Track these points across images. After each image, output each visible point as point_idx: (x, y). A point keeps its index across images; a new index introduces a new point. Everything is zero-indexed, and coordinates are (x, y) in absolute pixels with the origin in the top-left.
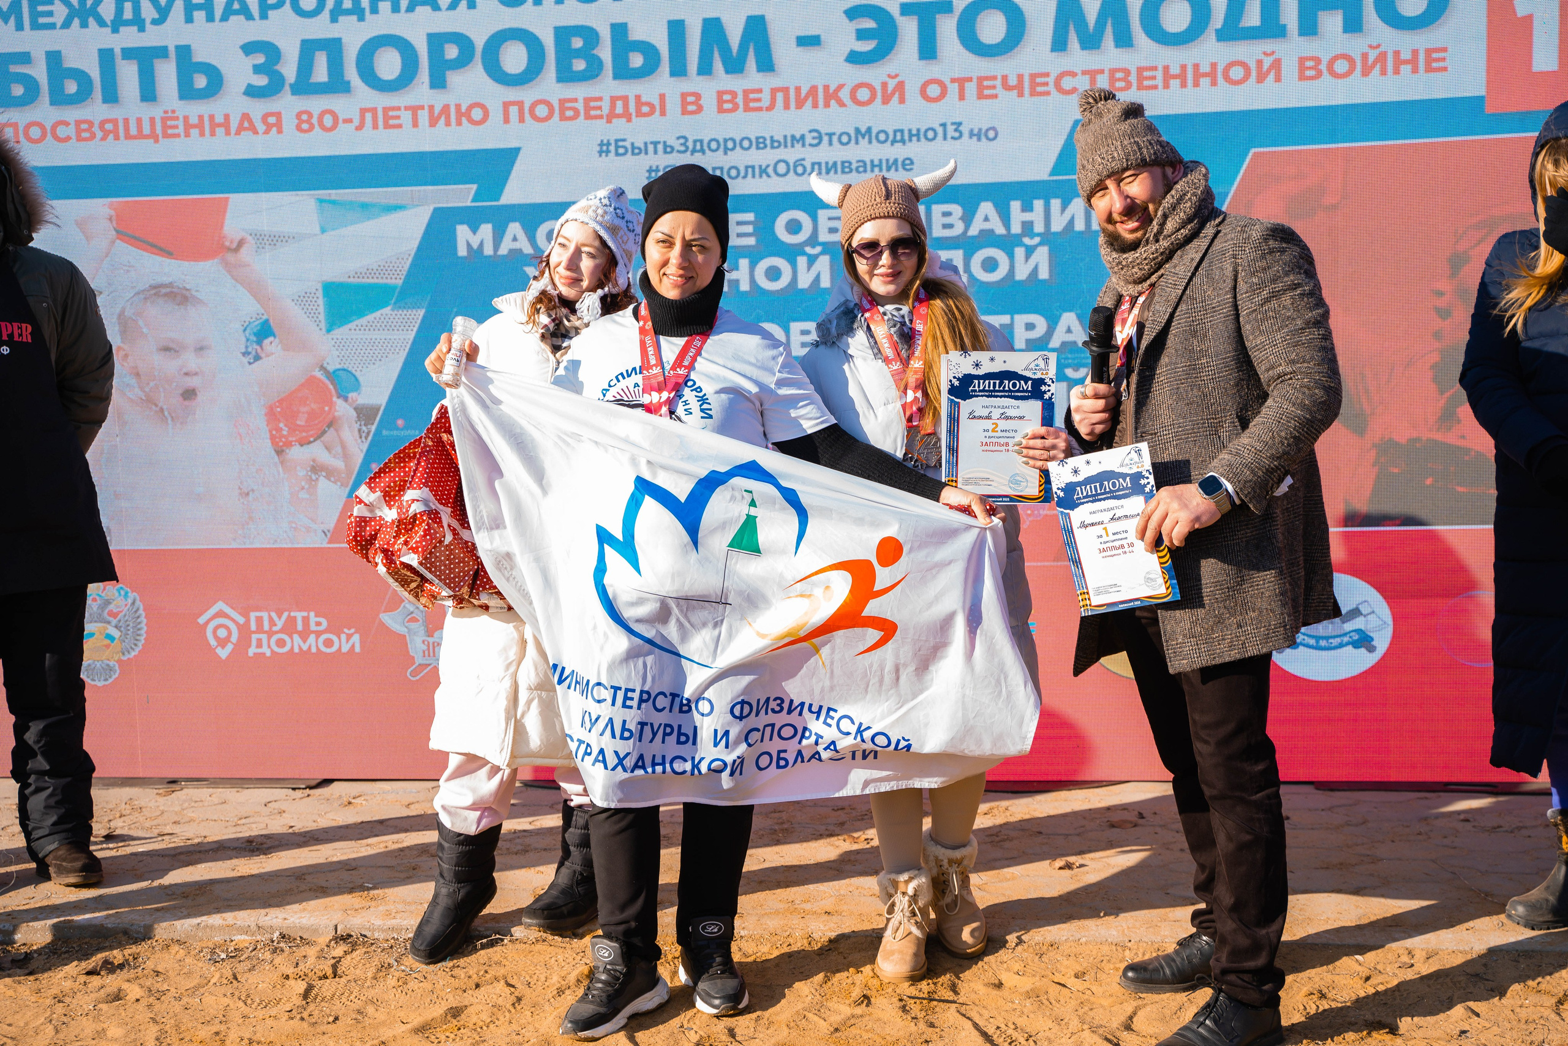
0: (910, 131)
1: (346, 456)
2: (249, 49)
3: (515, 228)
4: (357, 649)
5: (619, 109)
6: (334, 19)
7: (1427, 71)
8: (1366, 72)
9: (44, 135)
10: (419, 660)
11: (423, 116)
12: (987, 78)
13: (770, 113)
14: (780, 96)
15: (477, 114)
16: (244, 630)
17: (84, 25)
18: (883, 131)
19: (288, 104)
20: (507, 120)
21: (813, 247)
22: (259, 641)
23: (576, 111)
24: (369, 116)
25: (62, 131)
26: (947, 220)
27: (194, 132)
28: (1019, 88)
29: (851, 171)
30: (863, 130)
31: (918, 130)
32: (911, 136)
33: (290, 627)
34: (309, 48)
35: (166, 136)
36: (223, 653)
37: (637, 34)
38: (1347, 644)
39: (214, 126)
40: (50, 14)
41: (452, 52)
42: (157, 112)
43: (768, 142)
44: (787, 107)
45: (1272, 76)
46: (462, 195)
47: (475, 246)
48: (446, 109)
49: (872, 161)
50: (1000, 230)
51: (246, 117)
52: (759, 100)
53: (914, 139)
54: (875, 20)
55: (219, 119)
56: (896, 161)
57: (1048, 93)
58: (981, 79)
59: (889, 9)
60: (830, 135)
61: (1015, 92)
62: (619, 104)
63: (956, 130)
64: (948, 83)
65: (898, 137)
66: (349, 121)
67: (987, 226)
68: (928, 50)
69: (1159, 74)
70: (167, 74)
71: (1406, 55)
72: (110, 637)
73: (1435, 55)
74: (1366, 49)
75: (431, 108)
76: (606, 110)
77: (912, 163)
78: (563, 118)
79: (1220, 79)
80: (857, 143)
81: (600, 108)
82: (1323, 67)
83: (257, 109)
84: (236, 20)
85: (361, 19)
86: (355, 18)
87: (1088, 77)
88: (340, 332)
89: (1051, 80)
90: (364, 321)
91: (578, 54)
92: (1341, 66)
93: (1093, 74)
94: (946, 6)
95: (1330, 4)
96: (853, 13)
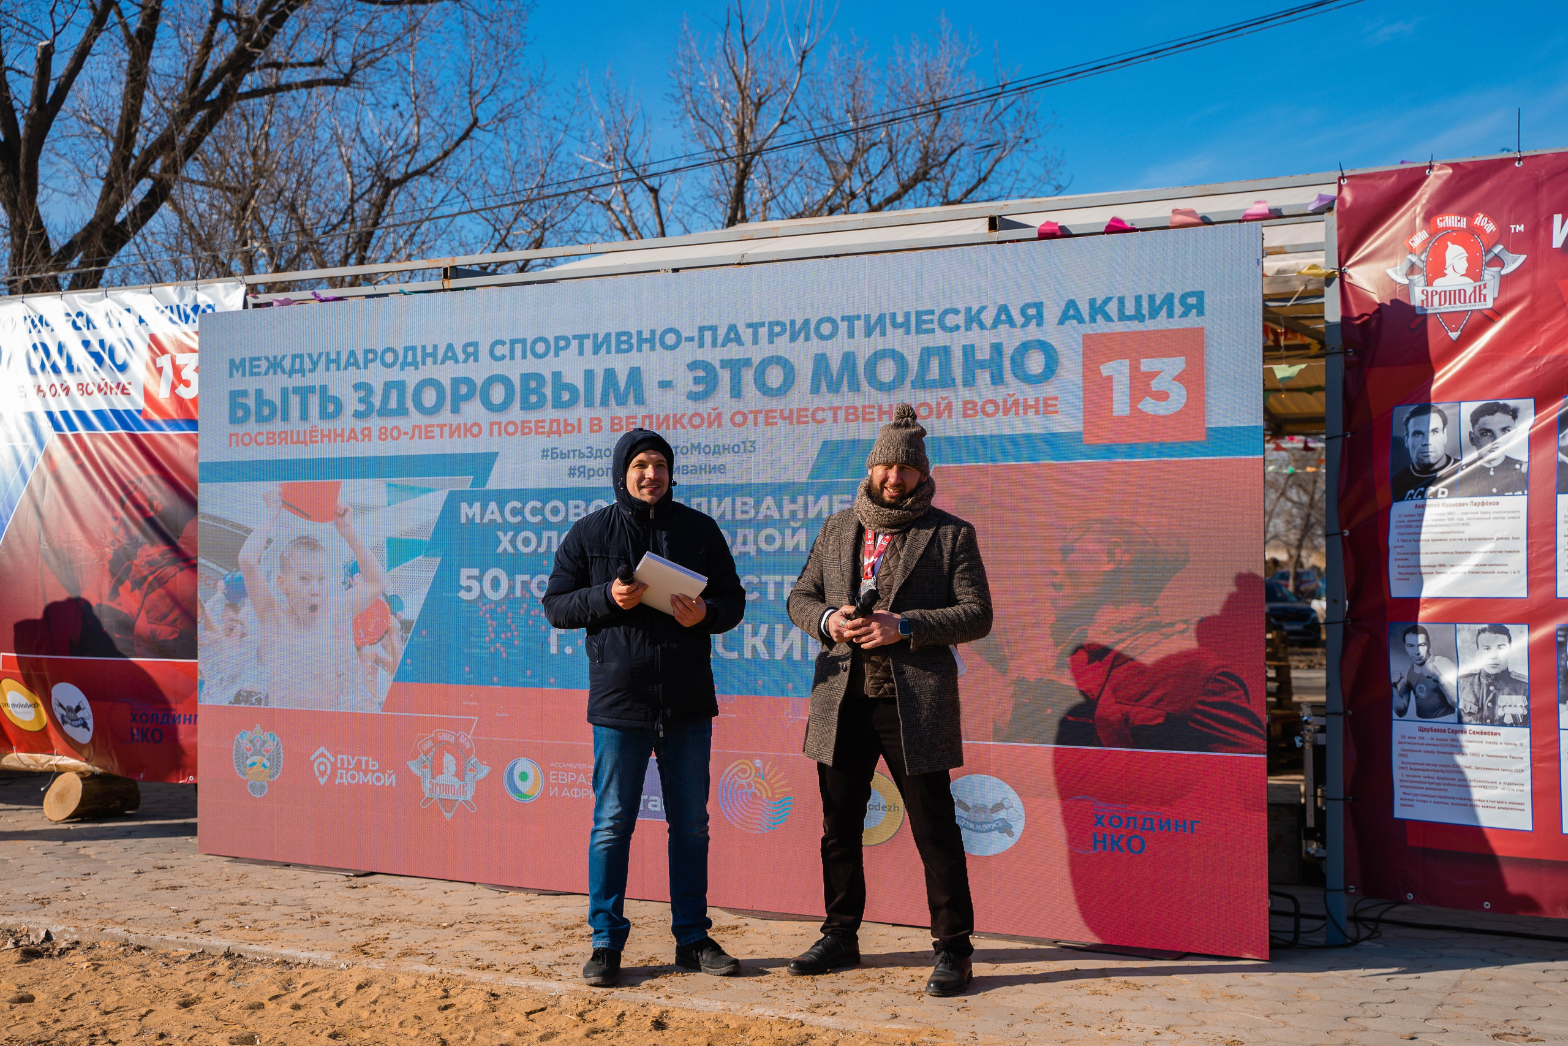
0: (724, 446)
1: (394, 653)
2: (357, 387)
3: (493, 506)
4: (394, 784)
5: (555, 428)
6: (402, 369)
7: (1044, 413)
8: (1005, 413)
9: (251, 441)
10: (427, 795)
11: (446, 430)
12: (771, 411)
15: (475, 430)
16: (334, 765)
17: (275, 373)
18: (707, 446)
19: (375, 423)
20: (491, 435)
22: (342, 774)
23: (530, 428)
24: (417, 430)
25: (260, 439)
26: (745, 508)
27: (326, 440)
28: (790, 418)
29: (688, 473)
30: (696, 445)
31: (729, 446)
32: (724, 449)
33: (358, 767)
34: (388, 386)
35: (312, 442)
36: (322, 781)
37: (567, 379)
38: (995, 829)
39: (336, 435)
40: (259, 366)
41: (464, 390)
42: (308, 427)
45: (946, 414)
46: (464, 483)
47: (470, 516)
48: (459, 425)
49: (700, 466)
50: (776, 515)
51: (353, 430)
53: (726, 451)
54: (704, 369)
55: (339, 432)
56: (715, 466)
57: (807, 422)
58: (768, 412)
59: (713, 363)
61: (788, 421)
62: (555, 424)
63: (752, 446)
64: (746, 411)
65: (717, 450)
66: (406, 433)
67: (769, 513)
68: (736, 392)
69: (876, 411)
70: (314, 401)
71: (1031, 402)
72: (264, 765)
73: (1050, 402)
74: (1006, 397)
75: (451, 425)
76: (547, 429)
77: (725, 468)
78: (523, 434)
80: (692, 453)
81: (543, 427)
82: (978, 408)
83: (359, 425)
84: (352, 369)
85: (417, 368)
86: (413, 368)
87: (832, 412)
88: (395, 571)
89: (809, 413)
90: (407, 564)
91: (534, 391)
92: (990, 408)
93: (835, 410)
94: (748, 362)
95: (982, 365)
96: (693, 366)
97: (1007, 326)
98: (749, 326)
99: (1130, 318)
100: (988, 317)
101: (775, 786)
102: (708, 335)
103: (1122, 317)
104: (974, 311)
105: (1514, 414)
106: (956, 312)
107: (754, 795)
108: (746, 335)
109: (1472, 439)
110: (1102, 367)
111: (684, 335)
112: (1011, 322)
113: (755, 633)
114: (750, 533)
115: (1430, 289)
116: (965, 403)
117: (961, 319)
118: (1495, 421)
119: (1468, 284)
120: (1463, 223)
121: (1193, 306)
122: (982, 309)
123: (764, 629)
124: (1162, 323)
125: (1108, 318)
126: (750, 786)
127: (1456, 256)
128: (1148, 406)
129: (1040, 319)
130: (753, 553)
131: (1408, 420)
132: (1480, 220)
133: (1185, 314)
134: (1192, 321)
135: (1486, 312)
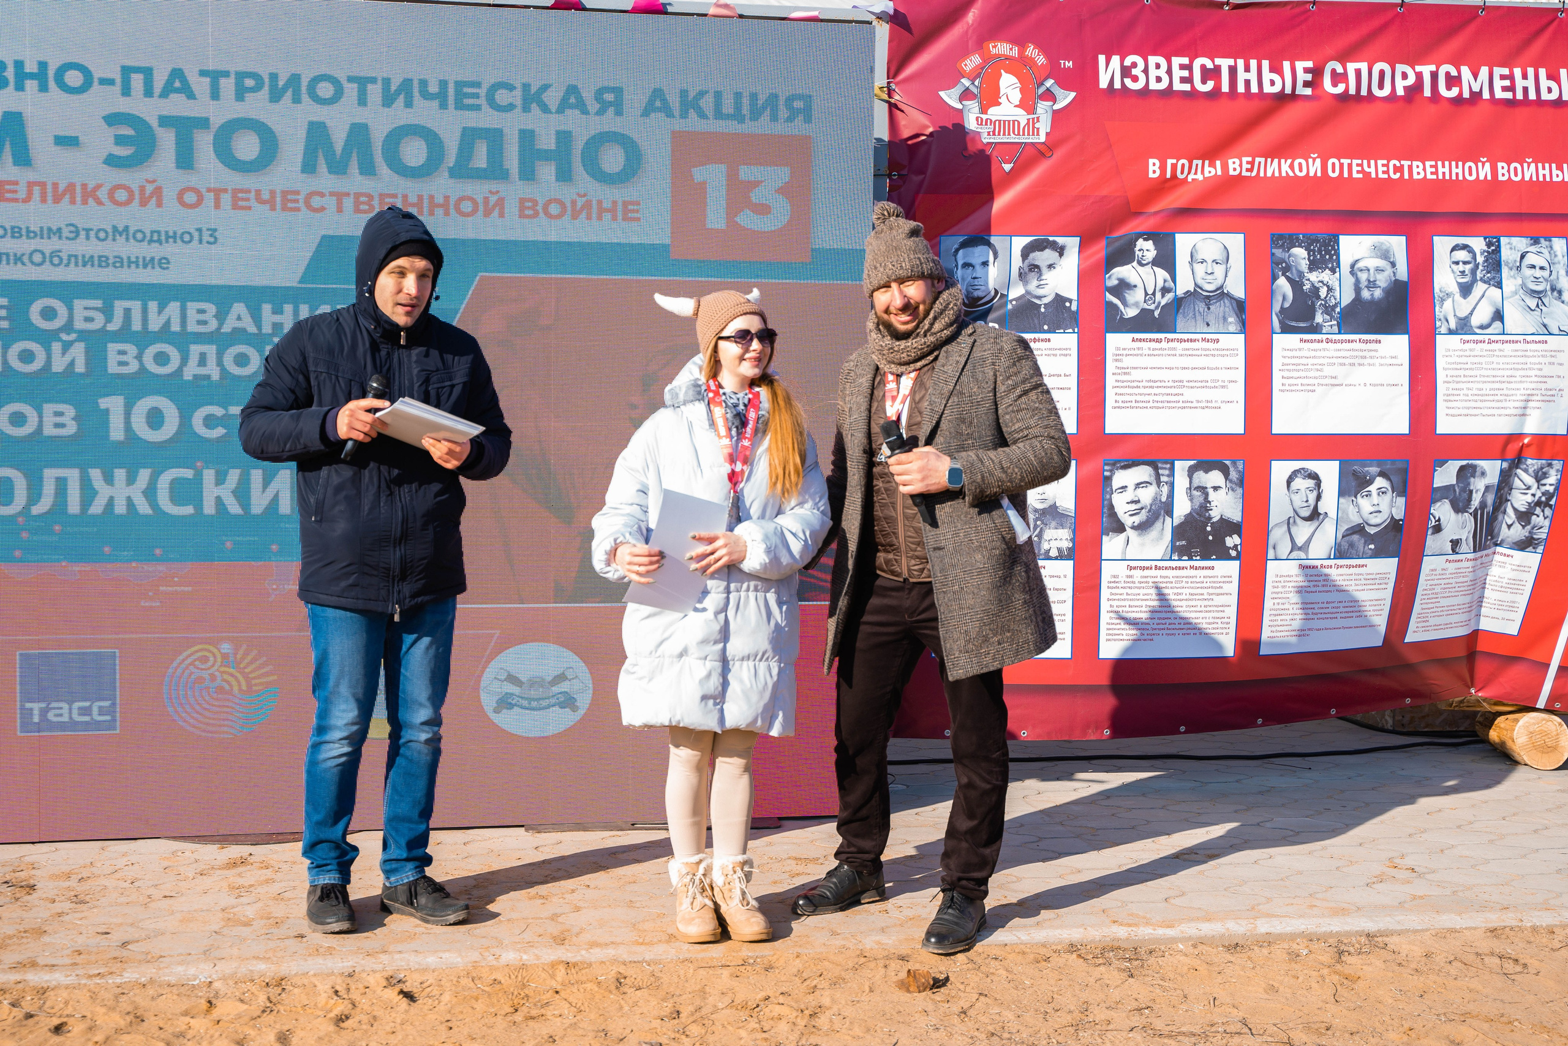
0: (167, 232)
7: (624, 220)
8: (575, 217)
12: (241, 191)
13: (26, 205)
14: (37, 190)
18: (140, 231)
21: (68, 334)
26: (201, 317)
28: (271, 203)
29: (108, 265)
30: (120, 229)
31: (175, 233)
32: (168, 237)
38: (553, 706)
43: (24, 232)
44: (44, 200)
45: (496, 213)
49: (129, 258)
50: (252, 329)
52: (15, 192)
53: (171, 240)
54: (134, 129)
56: (152, 259)
57: (298, 209)
58: (235, 192)
59: (147, 119)
60: (88, 231)
61: (268, 206)
63: (211, 236)
64: (204, 191)
65: (155, 237)
67: (239, 324)
68: (185, 160)
71: (607, 205)
74: (575, 197)
77: (168, 262)
79: (452, 211)
80: (114, 240)
82: (539, 208)
87: (334, 198)
89: (301, 197)
92: (554, 209)
93: (340, 196)
94: (203, 123)
95: (546, 155)
96: (112, 120)
97: (577, 112)
98: (203, 73)
99: (728, 117)
100: (553, 98)
101: (251, 676)
102: (137, 80)
103: (719, 114)
104: (533, 90)
105: (1061, 251)
106: (511, 88)
107: (220, 690)
108: (201, 86)
109: (1020, 275)
110: (695, 170)
111: (97, 74)
112: (582, 107)
113: (220, 480)
114: (211, 350)
115: (984, 117)
116: (522, 201)
117: (517, 97)
118: (1043, 257)
119: (1022, 116)
120: (1015, 52)
121: (799, 111)
122: (545, 87)
123: (234, 476)
124: (763, 126)
125: (702, 115)
126: (213, 678)
127: (1009, 84)
128: (747, 220)
129: (618, 107)
130: (215, 375)
131: (957, 251)
132: (1031, 51)
133: (790, 119)
134: (798, 127)
135: (1038, 146)
